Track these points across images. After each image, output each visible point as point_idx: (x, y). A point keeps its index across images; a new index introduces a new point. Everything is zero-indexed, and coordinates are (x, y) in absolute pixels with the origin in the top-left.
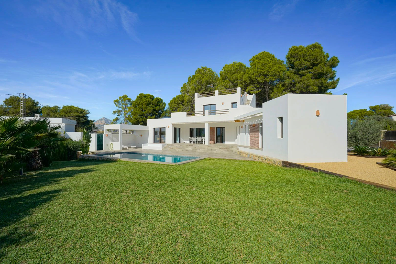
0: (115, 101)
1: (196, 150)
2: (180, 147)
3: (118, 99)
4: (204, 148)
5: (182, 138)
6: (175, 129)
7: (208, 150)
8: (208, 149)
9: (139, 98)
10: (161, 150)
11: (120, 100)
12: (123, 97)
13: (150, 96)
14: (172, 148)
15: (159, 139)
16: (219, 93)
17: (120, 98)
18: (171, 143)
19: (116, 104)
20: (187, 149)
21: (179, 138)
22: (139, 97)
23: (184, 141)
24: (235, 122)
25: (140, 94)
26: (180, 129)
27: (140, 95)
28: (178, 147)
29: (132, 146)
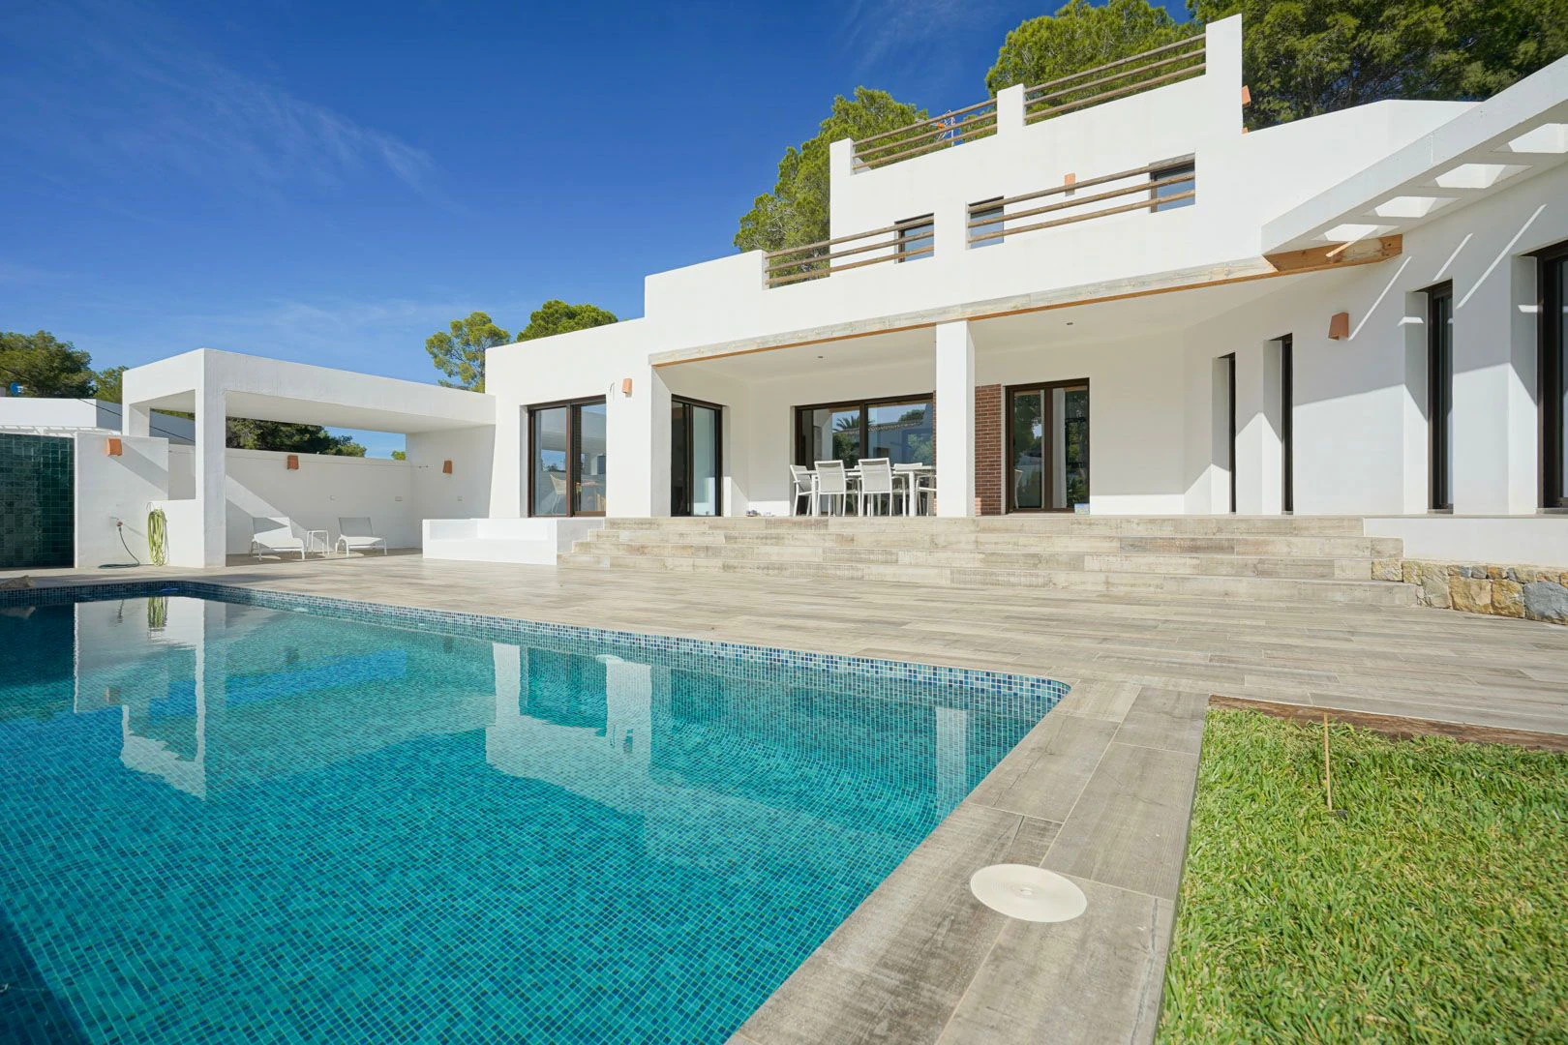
0: (431, 344)
1: (860, 561)
2: (707, 540)
3: (449, 332)
4: (941, 541)
5: (734, 480)
6: (683, 412)
7: (991, 558)
8: (990, 548)
9: (542, 323)
10: (554, 562)
11: (457, 337)
12: (471, 324)
13: (593, 314)
14: (641, 550)
15: (561, 488)
16: (1028, 108)
17: (457, 327)
18: (645, 513)
19: (436, 356)
20: (772, 552)
21: (711, 482)
22: (543, 319)
23: (752, 506)
24: (1271, 269)
25: (550, 303)
26: (718, 411)
27: (548, 306)
28: (696, 541)
29: (353, 542)
